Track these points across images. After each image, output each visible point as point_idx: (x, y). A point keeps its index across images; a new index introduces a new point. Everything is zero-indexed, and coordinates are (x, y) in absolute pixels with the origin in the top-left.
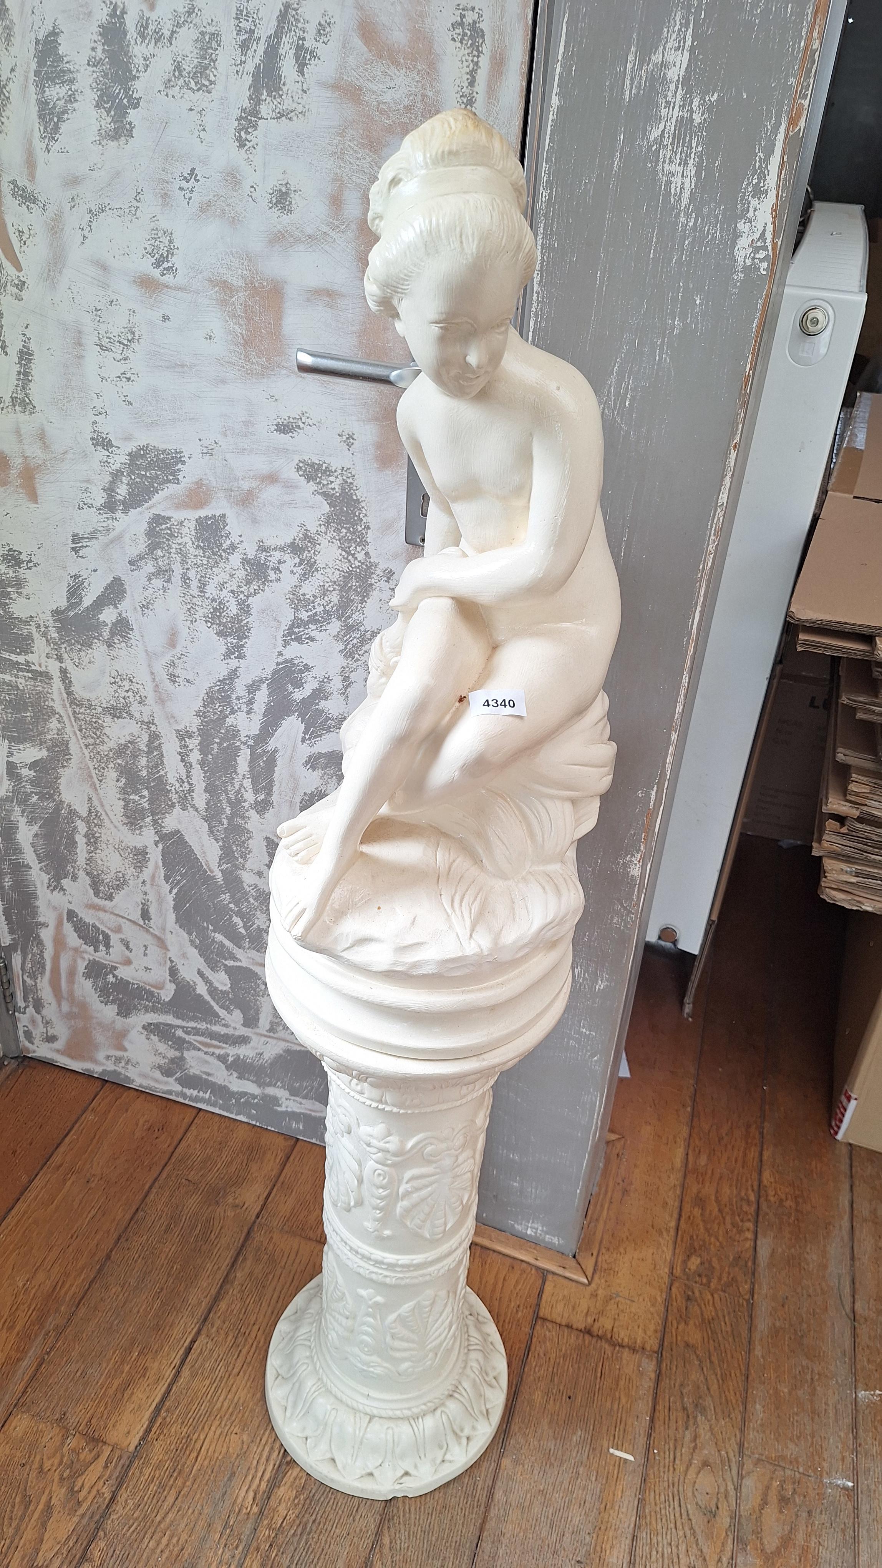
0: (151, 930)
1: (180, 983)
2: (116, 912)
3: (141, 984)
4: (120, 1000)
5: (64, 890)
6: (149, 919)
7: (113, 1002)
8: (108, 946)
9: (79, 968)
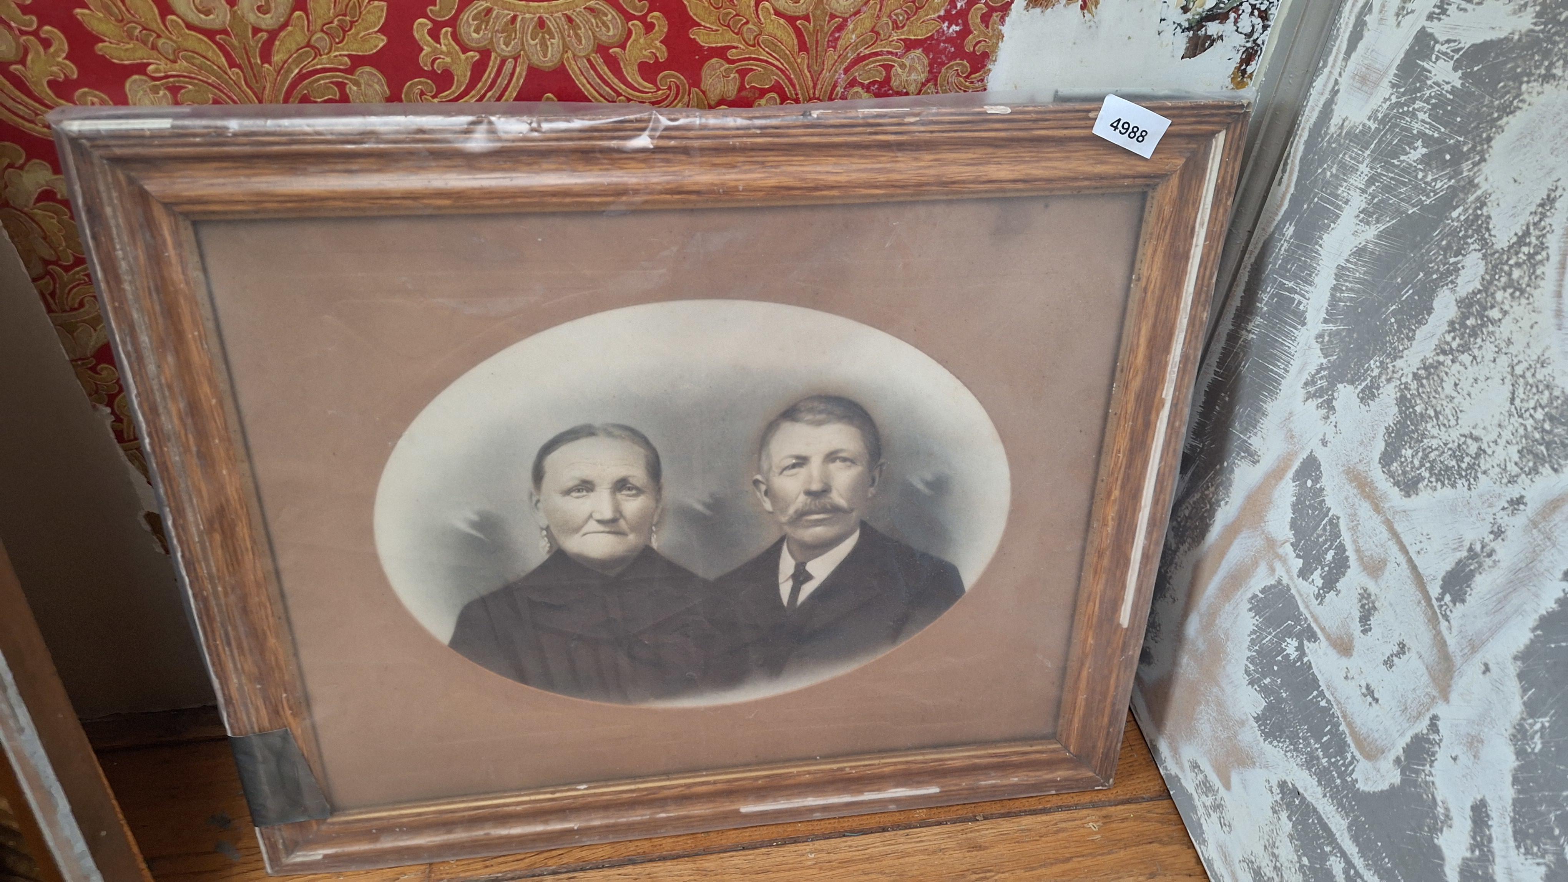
0: (1444, 624)
1: (1415, 783)
2: (1399, 528)
3: (1336, 710)
4: (1280, 700)
5: (1332, 408)
6: (1459, 598)
7: (1265, 691)
8: (1330, 583)
9: (1253, 581)
